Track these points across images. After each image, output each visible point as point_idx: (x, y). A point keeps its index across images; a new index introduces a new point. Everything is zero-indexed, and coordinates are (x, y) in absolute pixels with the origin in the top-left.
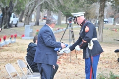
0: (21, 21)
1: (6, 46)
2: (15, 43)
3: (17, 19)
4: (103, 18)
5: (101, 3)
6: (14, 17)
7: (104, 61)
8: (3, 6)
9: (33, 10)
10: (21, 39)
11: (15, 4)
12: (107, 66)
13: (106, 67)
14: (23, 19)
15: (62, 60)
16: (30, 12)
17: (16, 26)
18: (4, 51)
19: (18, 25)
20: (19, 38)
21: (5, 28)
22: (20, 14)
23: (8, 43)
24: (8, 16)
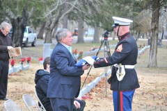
0: (40, 37)
2: (27, 69)
3: (35, 35)
5: (153, 10)
6: (30, 32)
7: (156, 95)
8: (12, 17)
9: (57, 23)
10: (38, 63)
11: (30, 13)
12: (160, 102)
13: (158, 104)
14: (44, 36)
15: (94, 94)
16: (52, 25)
17: (33, 45)
19: (36, 44)
20: (36, 62)
22: (38, 28)
24: (20, 31)
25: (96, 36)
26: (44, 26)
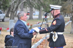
0: (7, 16)
3: (4, 15)
9: (17, 8)
10: (6, 31)
14: (10, 15)
16: (14, 9)
17: (3, 21)
20: (5, 31)
22: (6, 11)
25: (40, 15)
26: (9, 10)
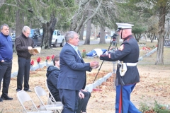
1: (40, 70)
4: (163, 34)
5: (160, 16)
6: (59, 34)
7: (157, 88)
12: (159, 94)
13: (157, 95)
18: (36, 76)
21: (46, 48)
23: (43, 67)
24: (49, 34)
